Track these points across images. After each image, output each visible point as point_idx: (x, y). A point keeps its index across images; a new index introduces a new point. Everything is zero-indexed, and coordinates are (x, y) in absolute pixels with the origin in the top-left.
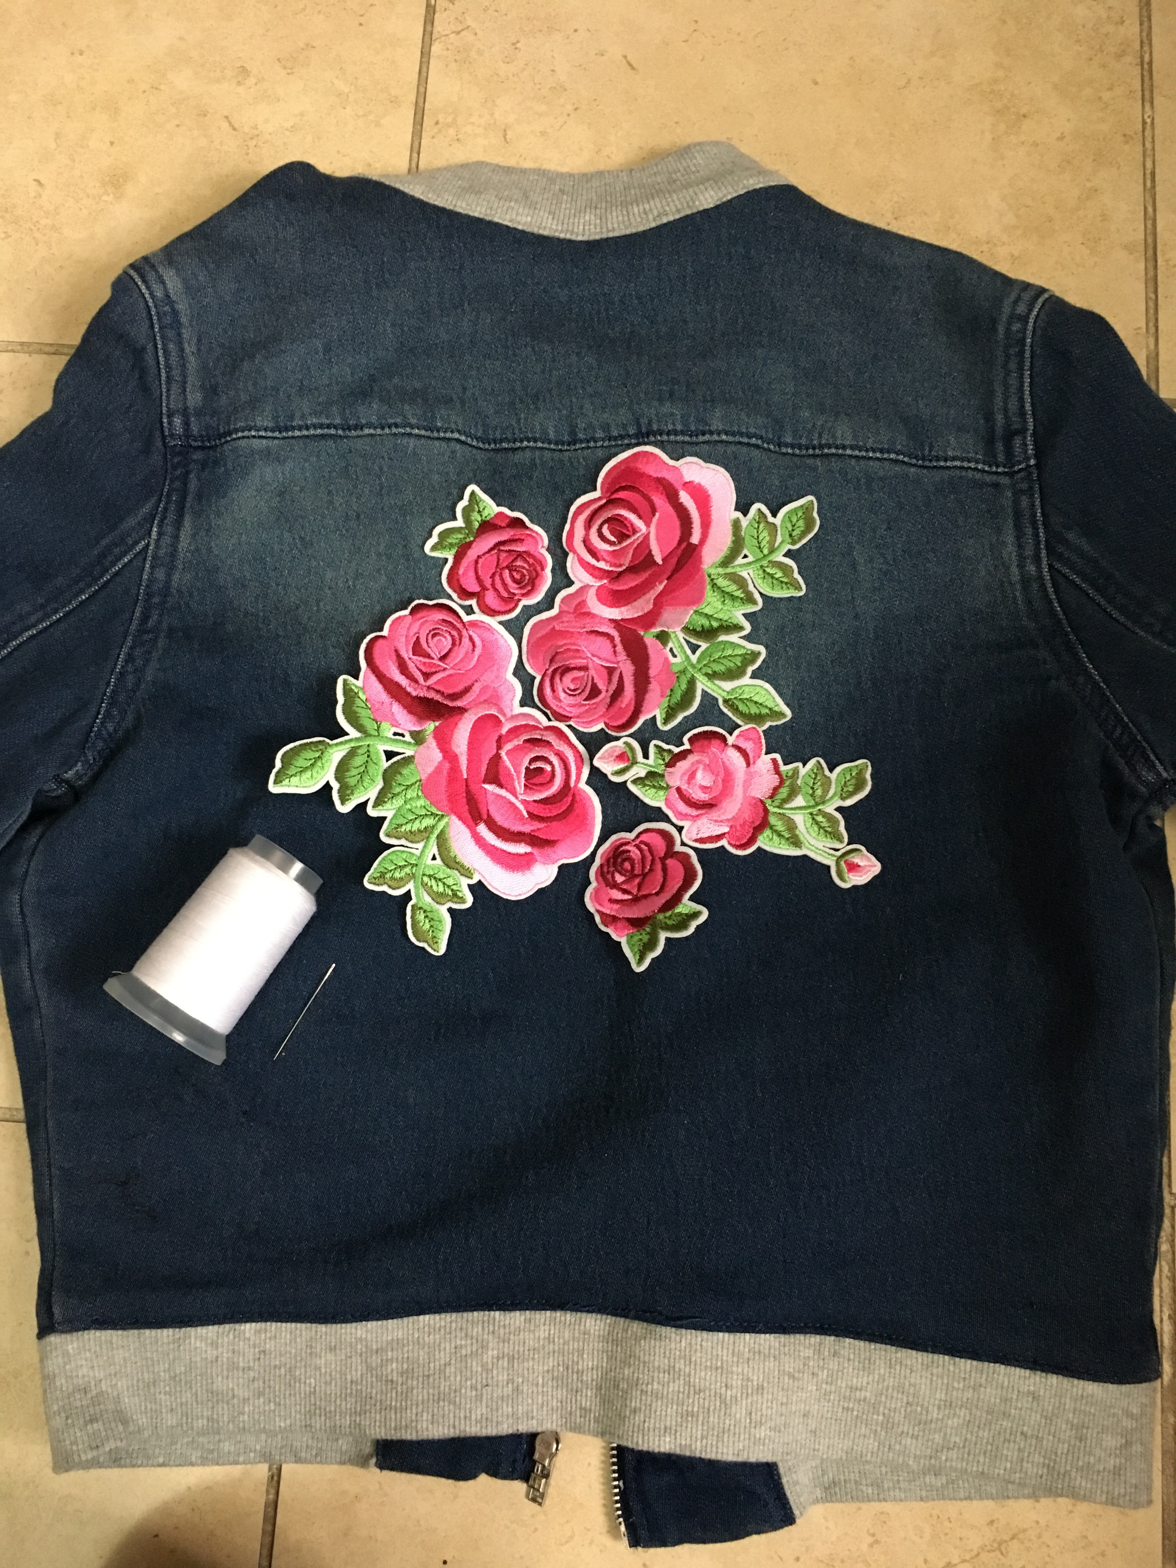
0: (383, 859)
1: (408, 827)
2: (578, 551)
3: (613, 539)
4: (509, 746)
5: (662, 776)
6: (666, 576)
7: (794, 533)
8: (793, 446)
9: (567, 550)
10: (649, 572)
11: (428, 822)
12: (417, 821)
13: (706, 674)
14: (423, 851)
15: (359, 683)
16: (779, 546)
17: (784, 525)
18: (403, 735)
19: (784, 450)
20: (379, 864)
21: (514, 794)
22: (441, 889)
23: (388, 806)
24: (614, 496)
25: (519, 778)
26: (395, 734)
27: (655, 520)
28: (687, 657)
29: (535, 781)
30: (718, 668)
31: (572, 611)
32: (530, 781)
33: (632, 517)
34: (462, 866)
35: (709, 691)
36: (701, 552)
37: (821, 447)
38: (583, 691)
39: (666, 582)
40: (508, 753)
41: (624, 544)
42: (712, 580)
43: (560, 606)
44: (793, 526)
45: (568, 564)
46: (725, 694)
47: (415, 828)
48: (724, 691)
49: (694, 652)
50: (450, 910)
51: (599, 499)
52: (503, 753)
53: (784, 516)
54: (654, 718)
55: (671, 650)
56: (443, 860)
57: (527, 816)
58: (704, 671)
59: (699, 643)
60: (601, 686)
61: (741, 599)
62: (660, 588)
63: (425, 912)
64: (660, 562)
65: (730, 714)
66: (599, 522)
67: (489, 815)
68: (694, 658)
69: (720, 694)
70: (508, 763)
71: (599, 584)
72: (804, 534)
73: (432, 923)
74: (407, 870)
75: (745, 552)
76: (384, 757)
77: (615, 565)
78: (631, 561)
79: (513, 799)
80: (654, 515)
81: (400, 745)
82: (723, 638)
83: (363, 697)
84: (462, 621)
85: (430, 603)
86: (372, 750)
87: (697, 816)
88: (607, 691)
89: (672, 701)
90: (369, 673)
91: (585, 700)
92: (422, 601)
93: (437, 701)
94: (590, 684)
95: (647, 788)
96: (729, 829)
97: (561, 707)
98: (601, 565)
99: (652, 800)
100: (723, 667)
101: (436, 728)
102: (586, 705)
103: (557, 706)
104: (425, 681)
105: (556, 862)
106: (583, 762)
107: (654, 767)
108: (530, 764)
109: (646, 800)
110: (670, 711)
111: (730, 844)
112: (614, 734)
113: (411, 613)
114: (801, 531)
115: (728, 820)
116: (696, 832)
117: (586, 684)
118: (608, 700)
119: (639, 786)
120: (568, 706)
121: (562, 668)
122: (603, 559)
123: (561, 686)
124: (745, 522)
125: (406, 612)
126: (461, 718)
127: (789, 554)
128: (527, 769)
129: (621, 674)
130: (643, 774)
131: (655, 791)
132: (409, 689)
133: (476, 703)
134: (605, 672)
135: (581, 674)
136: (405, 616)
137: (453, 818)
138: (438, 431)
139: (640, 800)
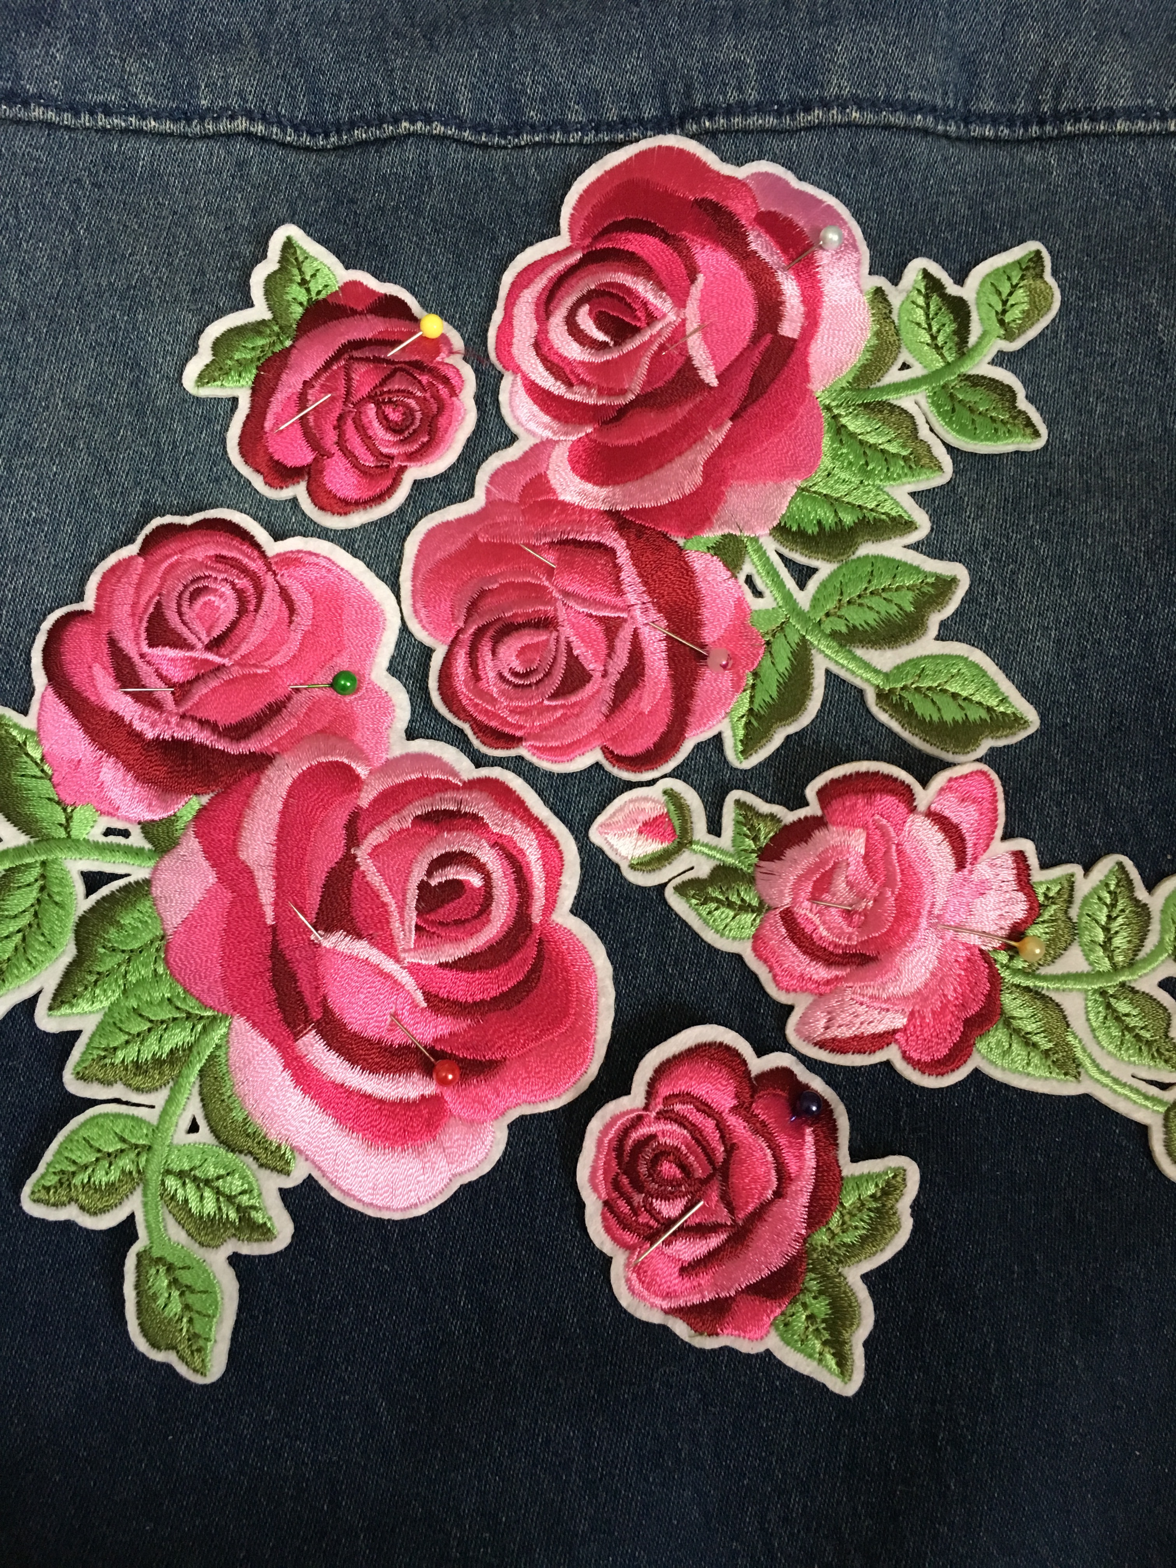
0: (69, 1139)
1: (129, 1054)
2: (524, 368)
3: (601, 337)
4: (376, 837)
5: (751, 880)
6: (727, 412)
7: (1008, 318)
8: (995, 120)
9: (499, 367)
10: (689, 406)
11: (179, 1037)
12: (153, 1038)
13: (834, 635)
14: (164, 1113)
15: (29, 722)
16: (978, 344)
17: (984, 300)
18: (126, 834)
19: (976, 131)
20: (59, 1152)
21: (389, 948)
22: (210, 1207)
23: (83, 1006)
24: (600, 246)
25: (401, 909)
26: (108, 832)
27: (696, 290)
28: (788, 597)
29: (440, 914)
30: (858, 617)
31: (516, 500)
32: (432, 917)
33: (643, 288)
34: (263, 1142)
35: (843, 674)
36: (805, 354)
37: (1058, 118)
38: (547, 675)
39: (729, 424)
40: (376, 852)
41: (630, 346)
42: (835, 417)
43: (488, 492)
44: (1005, 303)
45: (503, 397)
46: (879, 682)
47: (146, 1055)
48: (877, 672)
49: (802, 586)
50: (235, 1260)
51: (568, 251)
52: (362, 854)
53: (983, 283)
55: (749, 580)
56: (213, 1130)
57: (424, 1004)
58: (827, 627)
59: (813, 563)
60: (592, 666)
61: (905, 459)
62: (717, 437)
63: (170, 1268)
64: (715, 383)
66: (569, 302)
67: (327, 1011)
68: (804, 598)
69: (868, 681)
70: (375, 879)
71: (575, 438)
72: (1029, 318)
73: (191, 1298)
74: (126, 1163)
75: (905, 356)
76: (80, 888)
77: (611, 393)
78: (647, 383)
79: (389, 966)
80: (693, 280)
81: (119, 857)
82: (867, 549)
83: (37, 755)
84: (262, 554)
85: (188, 520)
86: (53, 873)
87: (828, 982)
88: (605, 675)
89: (758, 701)
90: (52, 698)
91: (554, 696)
92: (168, 519)
93: (202, 746)
94: (562, 660)
95: (713, 905)
96: (905, 1021)
97: (495, 716)
98: (577, 395)
99: (722, 935)
100: (871, 618)
101: (203, 809)
102: (555, 708)
103: (487, 712)
104: (177, 703)
105: (503, 1114)
106: (561, 853)
107: (731, 856)
108: (430, 873)
109: (709, 936)
110: (755, 724)
111: (906, 1057)
112: (627, 775)
113: (144, 551)
114: (1023, 312)
115: (905, 998)
116: (822, 1023)
117: (555, 658)
118: (609, 696)
119: (694, 901)
120: (513, 711)
121: (497, 626)
122: (583, 382)
123: (495, 666)
124: (896, 296)
125: (133, 549)
126: (258, 782)
127: (1001, 359)
128: (423, 886)
129: (636, 634)
130: (703, 870)
131: (732, 914)
132: (138, 726)
133: (295, 740)
134: (598, 631)
135: (541, 637)
136: (131, 558)
137: (240, 1024)
138: (202, 119)
139: (696, 936)
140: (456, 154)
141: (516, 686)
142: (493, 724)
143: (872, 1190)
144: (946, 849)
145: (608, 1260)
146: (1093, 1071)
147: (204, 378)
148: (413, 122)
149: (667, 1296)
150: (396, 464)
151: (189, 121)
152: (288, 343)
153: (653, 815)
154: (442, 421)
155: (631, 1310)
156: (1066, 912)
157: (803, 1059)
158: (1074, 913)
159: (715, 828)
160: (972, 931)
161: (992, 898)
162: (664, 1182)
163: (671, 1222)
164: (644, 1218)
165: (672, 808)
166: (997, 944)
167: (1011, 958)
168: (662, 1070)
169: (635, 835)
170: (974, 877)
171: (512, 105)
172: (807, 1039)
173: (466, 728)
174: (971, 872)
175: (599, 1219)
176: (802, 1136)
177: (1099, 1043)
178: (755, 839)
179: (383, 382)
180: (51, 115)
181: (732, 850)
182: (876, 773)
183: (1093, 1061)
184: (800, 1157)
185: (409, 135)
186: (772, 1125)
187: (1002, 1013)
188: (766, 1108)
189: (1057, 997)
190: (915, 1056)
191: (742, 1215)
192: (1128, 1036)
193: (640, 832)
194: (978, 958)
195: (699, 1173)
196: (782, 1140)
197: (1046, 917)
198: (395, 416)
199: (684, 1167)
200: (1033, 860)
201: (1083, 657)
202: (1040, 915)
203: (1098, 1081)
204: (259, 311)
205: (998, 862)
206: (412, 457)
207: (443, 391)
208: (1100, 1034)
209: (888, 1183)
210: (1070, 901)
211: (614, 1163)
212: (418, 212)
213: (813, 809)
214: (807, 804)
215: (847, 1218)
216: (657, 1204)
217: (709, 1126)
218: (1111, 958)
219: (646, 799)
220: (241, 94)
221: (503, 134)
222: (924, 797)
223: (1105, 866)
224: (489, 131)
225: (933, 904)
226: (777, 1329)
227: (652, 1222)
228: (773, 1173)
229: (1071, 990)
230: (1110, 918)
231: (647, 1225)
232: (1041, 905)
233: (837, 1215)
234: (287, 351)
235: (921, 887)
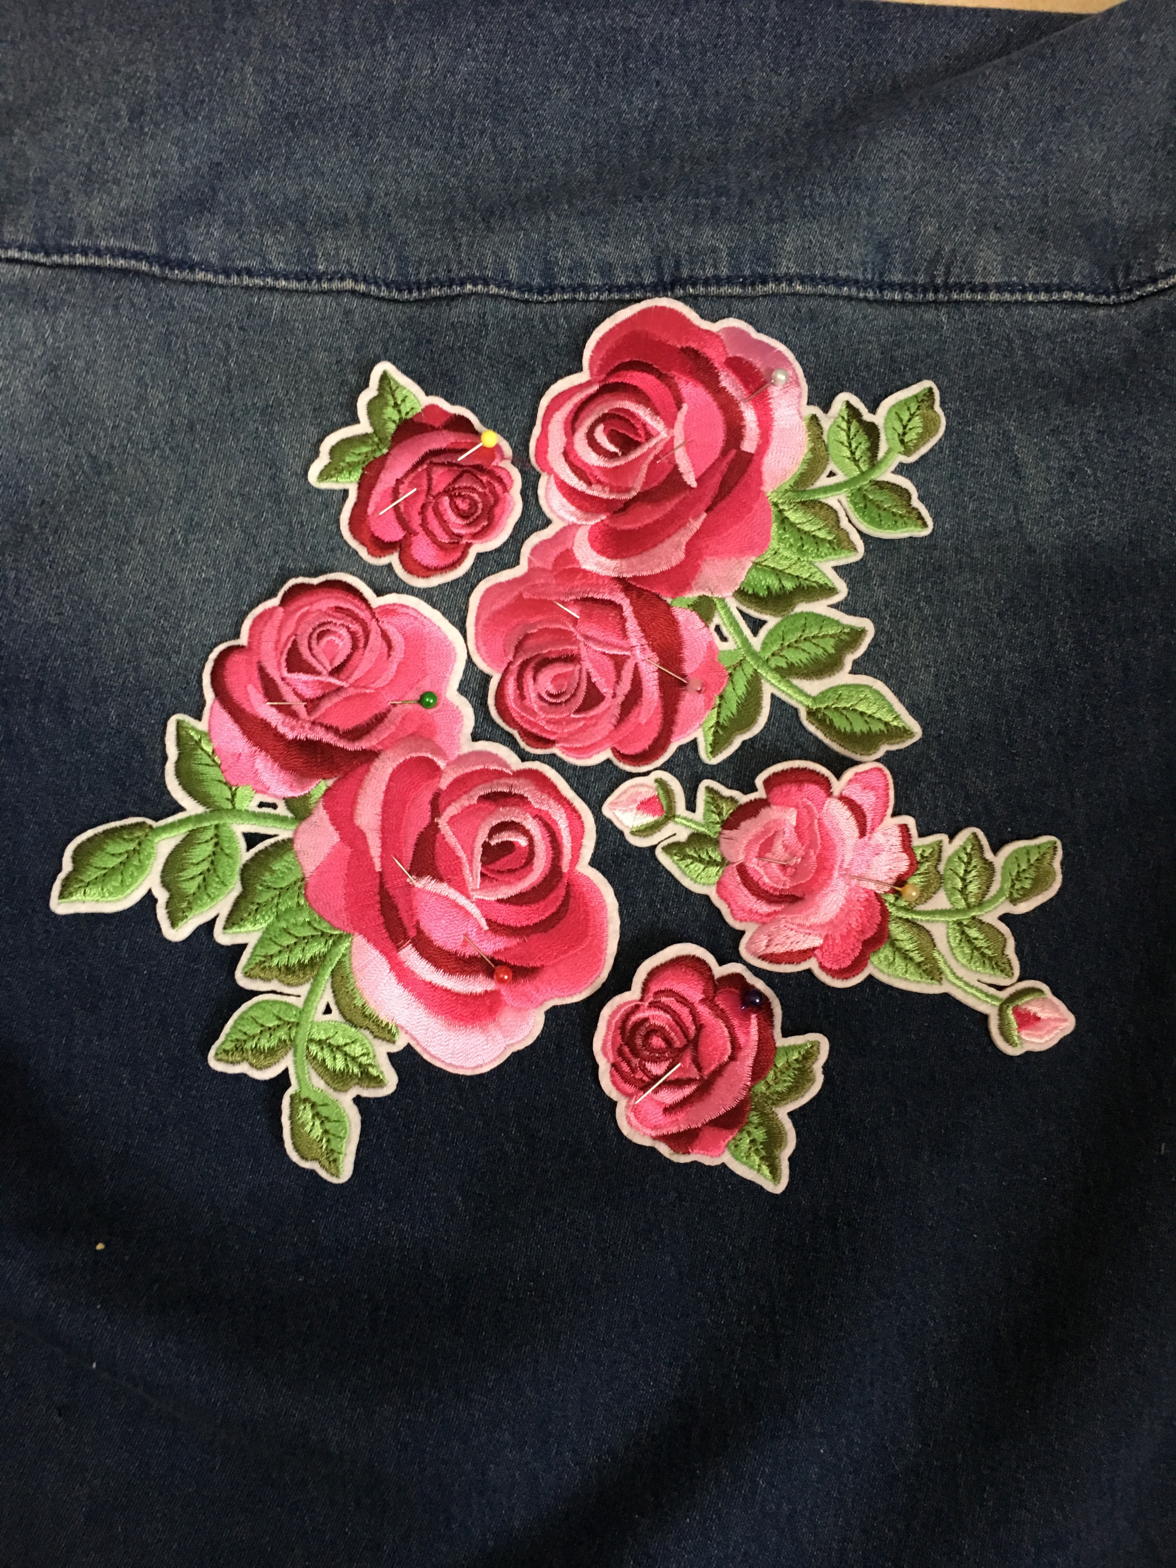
0: (241, 1018)
1: (282, 960)
2: (556, 471)
3: (612, 448)
4: (452, 810)
5: (716, 843)
6: (703, 506)
7: (907, 438)
8: (902, 288)
9: (538, 470)
10: (676, 501)
11: (317, 948)
12: (298, 949)
13: (778, 670)
14: (307, 1001)
15: (202, 726)
16: (885, 457)
17: (890, 426)
18: (274, 806)
19: (888, 295)
20: (234, 1027)
21: (462, 888)
22: (340, 1064)
23: (249, 927)
24: (612, 380)
25: (471, 862)
26: (261, 805)
27: (681, 416)
28: (745, 641)
29: (498, 865)
30: (795, 657)
31: (549, 568)
32: (491, 867)
33: (643, 413)
34: (377, 1022)
35: (783, 697)
36: (760, 464)
37: (948, 288)
38: (573, 697)
39: (704, 515)
40: (452, 821)
41: (633, 456)
42: (781, 511)
43: (529, 561)
44: (905, 427)
45: (542, 493)
46: (809, 703)
47: (294, 961)
48: (807, 696)
49: (755, 633)
50: (358, 1100)
51: (588, 384)
52: (443, 822)
53: (889, 412)
54: (694, 743)
55: (718, 629)
56: (342, 1012)
57: (486, 928)
58: (773, 663)
59: (764, 617)
60: (605, 689)
61: (830, 542)
62: (696, 525)
63: (313, 1105)
64: (694, 484)
65: (820, 735)
66: (588, 422)
67: (420, 932)
68: (756, 642)
69: (801, 702)
70: (452, 839)
71: (593, 523)
72: (922, 439)
73: (328, 1126)
74: (282, 1034)
75: (832, 466)
76: (243, 844)
77: (620, 490)
78: (645, 483)
79: (462, 900)
80: (679, 408)
81: (270, 822)
82: (802, 607)
83: (210, 749)
84: (368, 606)
85: (315, 581)
86: (224, 833)
87: (769, 915)
88: (614, 696)
89: (723, 715)
90: (218, 707)
91: (578, 711)
92: (301, 580)
93: (328, 745)
94: (584, 686)
95: (689, 861)
96: (821, 941)
97: (535, 725)
98: (595, 491)
99: (695, 882)
100: (804, 657)
101: (329, 789)
102: (578, 720)
103: (530, 722)
104: (309, 713)
105: (541, 1004)
106: (582, 823)
107: (703, 826)
108: (490, 836)
109: (686, 883)
110: (721, 732)
111: (822, 967)
112: (628, 768)
113: (283, 603)
114: (918, 434)
115: (822, 926)
116: (765, 942)
117: (578, 684)
118: (617, 711)
119: (676, 858)
120: (549, 722)
121: (537, 660)
122: (599, 482)
123: (535, 689)
124: (826, 422)
125: (275, 602)
126: (368, 771)
127: (901, 469)
128: (486, 845)
129: (636, 667)
130: (683, 836)
131: (702, 867)
132: (282, 730)
133: (394, 741)
134: (610, 665)
135: (569, 668)
136: (274, 609)
137: (359, 940)
138: (319, 280)
139: (677, 883)
140: (506, 308)
141: (551, 704)
142: (535, 731)
143: (796, 1056)
144: (853, 823)
145: (614, 1104)
146: (951, 977)
147: (324, 475)
148: (475, 285)
149: (655, 1128)
150: (464, 541)
151: (309, 280)
152: (385, 451)
153: (648, 796)
154: (497, 511)
155: (630, 1137)
156: (936, 867)
157: (751, 968)
158: (941, 868)
159: (691, 806)
160: (869, 880)
161: (884, 857)
162: (653, 1050)
163: (658, 1078)
164: (639, 1075)
165: (661, 792)
166: (887, 889)
167: (897, 899)
168: (653, 974)
169: (635, 811)
170: (872, 842)
171: (548, 272)
172: (754, 954)
173: (515, 733)
174: (870, 838)
175: (608, 1075)
176: (749, 1019)
177: (956, 958)
178: (720, 814)
179: (455, 481)
180: (210, 277)
181: (703, 822)
182: (804, 769)
183: (951, 970)
184: (748, 1033)
185: (472, 294)
186: (728, 1012)
187: (889, 937)
188: (725, 1000)
189: (928, 926)
190: (828, 965)
191: (706, 1073)
192: (976, 953)
193: (638, 809)
194: (873, 899)
195: (678, 1044)
196: (735, 1022)
197: (922, 869)
198: (463, 506)
199: (668, 1041)
200: (914, 831)
201: (953, 687)
202: (917, 869)
203: (954, 984)
204: (364, 426)
205: (889, 831)
206: (475, 536)
207: (498, 488)
208: (957, 952)
209: (807, 1051)
210: (939, 860)
211: (619, 1038)
212: (479, 352)
213: (760, 793)
214: (756, 790)
215: (779, 1074)
216: (648, 1065)
217: (684, 1012)
218: (966, 900)
219: (642, 785)
220: (348, 261)
221: (541, 292)
222: (838, 786)
223: (964, 835)
224: (530, 290)
225: (843, 861)
226: (730, 1149)
227: (645, 1078)
228: (729, 1044)
229: (937, 921)
230: (967, 872)
231: (641, 1079)
232: (918, 863)
233: (772, 1073)
234: (385, 457)
235: (834, 849)
